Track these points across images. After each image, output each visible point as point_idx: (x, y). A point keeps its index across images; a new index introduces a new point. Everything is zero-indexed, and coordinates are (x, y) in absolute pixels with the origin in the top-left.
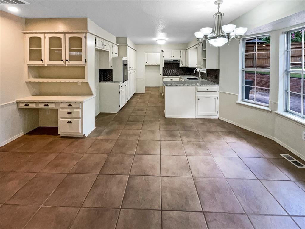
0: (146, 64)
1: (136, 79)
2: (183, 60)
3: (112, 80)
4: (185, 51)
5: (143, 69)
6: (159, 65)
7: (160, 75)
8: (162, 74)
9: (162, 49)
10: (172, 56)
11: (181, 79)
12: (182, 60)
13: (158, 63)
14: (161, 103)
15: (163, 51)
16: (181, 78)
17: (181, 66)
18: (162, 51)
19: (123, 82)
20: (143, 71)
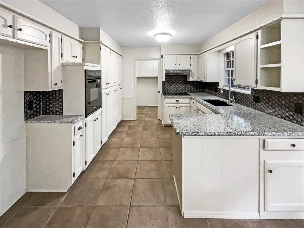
0: (137, 75)
1: (123, 99)
2: (193, 69)
3: (62, 113)
4: (196, 57)
5: (132, 83)
6: (156, 78)
7: (159, 92)
8: (161, 92)
9: (162, 54)
10: (178, 65)
11: (193, 101)
12: (192, 71)
13: (156, 74)
14: (163, 147)
15: (164, 56)
16: (191, 98)
17: (191, 79)
18: (162, 56)
19: (86, 117)
20: (133, 88)
